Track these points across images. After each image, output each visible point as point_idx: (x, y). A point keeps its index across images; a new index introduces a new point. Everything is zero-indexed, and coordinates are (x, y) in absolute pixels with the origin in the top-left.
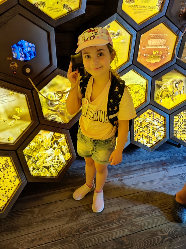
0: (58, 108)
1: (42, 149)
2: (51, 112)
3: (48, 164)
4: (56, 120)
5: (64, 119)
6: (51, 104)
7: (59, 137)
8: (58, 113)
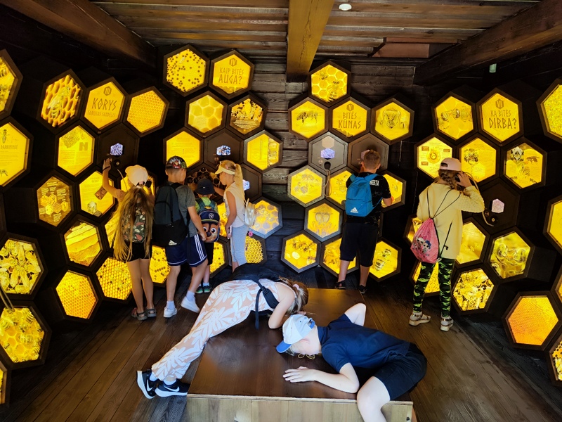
0: (503, 260)
1: (472, 283)
2: (496, 261)
3: (466, 297)
4: (497, 269)
5: (503, 273)
6: (500, 254)
7: (489, 285)
8: (501, 265)
